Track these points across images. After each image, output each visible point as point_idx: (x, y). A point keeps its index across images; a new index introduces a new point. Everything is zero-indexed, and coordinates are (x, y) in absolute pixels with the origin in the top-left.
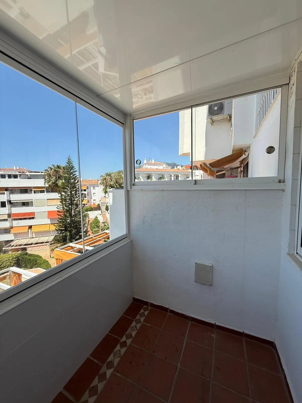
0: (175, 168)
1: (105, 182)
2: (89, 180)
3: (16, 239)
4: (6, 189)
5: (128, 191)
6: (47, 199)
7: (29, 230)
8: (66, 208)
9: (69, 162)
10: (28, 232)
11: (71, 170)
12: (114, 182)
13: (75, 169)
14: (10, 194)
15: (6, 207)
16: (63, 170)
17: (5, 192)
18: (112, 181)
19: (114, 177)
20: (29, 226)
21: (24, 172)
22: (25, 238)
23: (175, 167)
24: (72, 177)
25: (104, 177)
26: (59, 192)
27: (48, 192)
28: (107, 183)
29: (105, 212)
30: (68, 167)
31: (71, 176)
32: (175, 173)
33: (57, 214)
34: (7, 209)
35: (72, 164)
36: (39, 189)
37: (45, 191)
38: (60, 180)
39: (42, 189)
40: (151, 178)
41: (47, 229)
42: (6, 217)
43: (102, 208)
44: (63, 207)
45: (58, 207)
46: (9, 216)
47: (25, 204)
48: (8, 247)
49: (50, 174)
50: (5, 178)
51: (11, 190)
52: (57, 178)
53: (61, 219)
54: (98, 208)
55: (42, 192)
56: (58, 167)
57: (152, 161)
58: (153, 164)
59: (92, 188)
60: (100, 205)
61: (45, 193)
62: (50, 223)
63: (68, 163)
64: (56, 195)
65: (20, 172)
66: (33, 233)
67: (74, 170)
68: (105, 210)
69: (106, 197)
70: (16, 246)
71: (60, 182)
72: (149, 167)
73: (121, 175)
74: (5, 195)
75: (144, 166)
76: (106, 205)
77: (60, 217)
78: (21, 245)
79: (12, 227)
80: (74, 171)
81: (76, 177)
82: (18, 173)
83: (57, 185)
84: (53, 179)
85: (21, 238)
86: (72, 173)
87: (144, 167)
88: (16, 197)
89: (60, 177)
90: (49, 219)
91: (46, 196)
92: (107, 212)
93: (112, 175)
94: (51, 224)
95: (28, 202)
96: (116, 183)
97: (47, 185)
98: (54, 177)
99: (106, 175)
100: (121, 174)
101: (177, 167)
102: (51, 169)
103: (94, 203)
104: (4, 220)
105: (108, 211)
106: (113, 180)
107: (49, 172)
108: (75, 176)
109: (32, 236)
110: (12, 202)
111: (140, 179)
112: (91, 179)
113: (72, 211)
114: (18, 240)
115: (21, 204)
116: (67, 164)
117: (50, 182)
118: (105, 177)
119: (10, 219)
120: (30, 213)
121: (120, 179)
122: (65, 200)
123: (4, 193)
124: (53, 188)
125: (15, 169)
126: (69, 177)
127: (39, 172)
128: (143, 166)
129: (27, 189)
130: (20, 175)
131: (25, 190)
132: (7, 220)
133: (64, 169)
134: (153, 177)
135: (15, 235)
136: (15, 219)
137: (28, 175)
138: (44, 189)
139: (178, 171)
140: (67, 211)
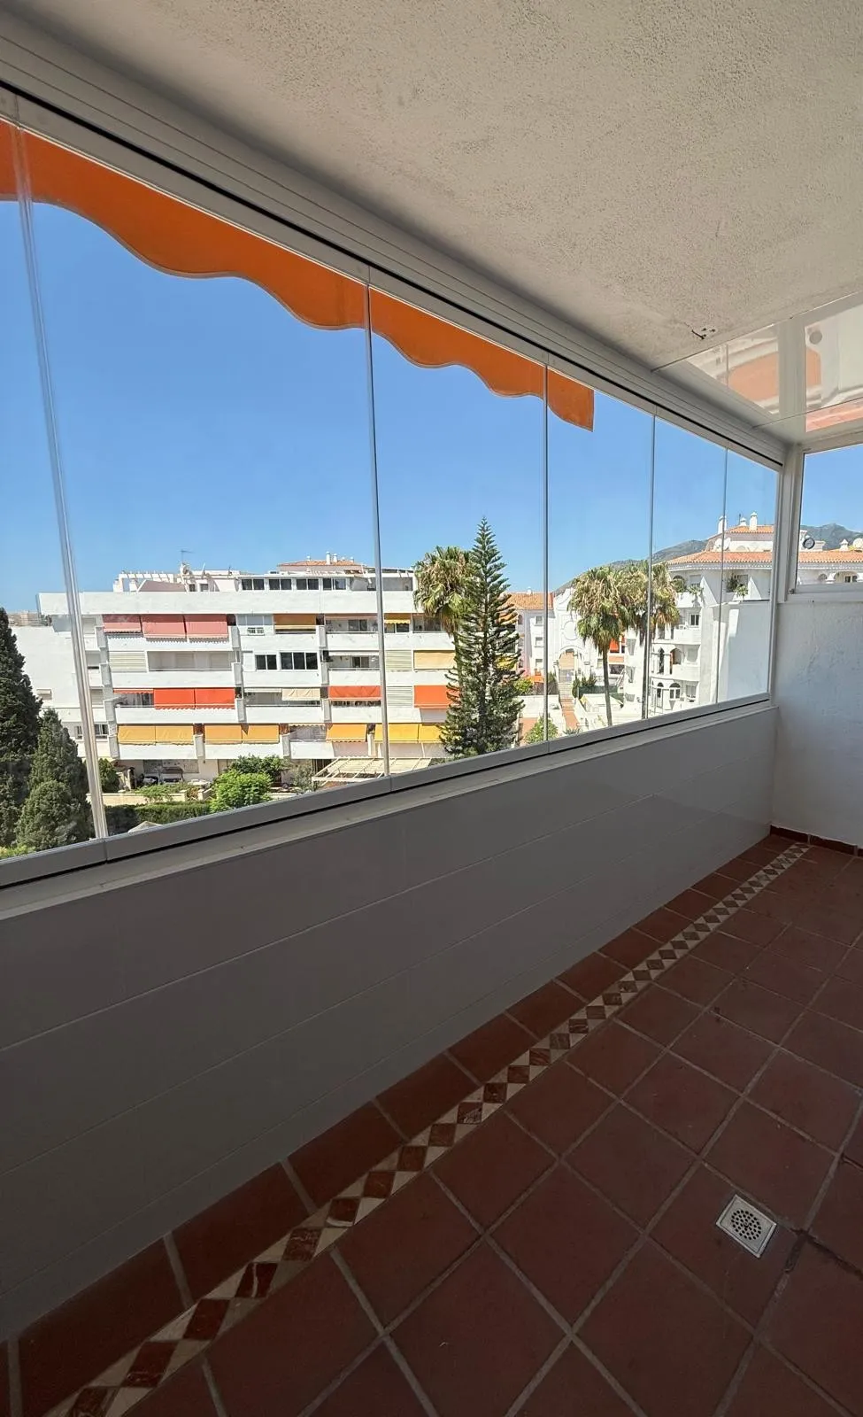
0: (844, 548)
1: (585, 599)
2: (526, 596)
3: (338, 758)
4: (319, 619)
5: (778, 605)
6: (415, 651)
7: (369, 736)
8: (470, 678)
9: (484, 538)
10: (366, 740)
11: (487, 563)
12: (614, 599)
13: (499, 558)
14: (327, 633)
15: (316, 668)
16: (464, 563)
17: (317, 627)
18: (608, 598)
19: (616, 583)
20: (368, 724)
21: (357, 572)
22: (358, 757)
23: (845, 541)
24: (490, 583)
25: (584, 583)
26: (451, 630)
27: (418, 629)
28: (591, 603)
29: (570, 700)
30: (481, 553)
31: (489, 580)
32: (841, 568)
33: (447, 693)
34: (320, 673)
35: (491, 542)
36: (396, 622)
37: (411, 627)
38: (456, 594)
39: (403, 622)
40: (742, 585)
41: (411, 737)
42: (316, 696)
43: (560, 686)
44: (461, 676)
45: (449, 675)
46: (324, 691)
47: (359, 662)
48: (321, 776)
49: (429, 577)
50: (316, 588)
51: (329, 623)
52: (447, 589)
53: (455, 709)
54: (551, 686)
55: (403, 628)
56: (452, 555)
57: (748, 523)
58: (749, 536)
59: (533, 621)
60: (557, 679)
61: (411, 632)
62: (420, 721)
63: (480, 542)
64: (443, 640)
65: (348, 572)
66: (377, 745)
67: (496, 563)
68: (571, 696)
69: (575, 653)
70: (338, 776)
71: (456, 600)
72: (733, 546)
73: (638, 576)
74: (316, 636)
75: (719, 542)
76: (573, 678)
77: (453, 705)
78: (348, 776)
79: (329, 725)
80: (495, 566)
81: (501, 582)
82: (343, 575)
83: (447, 609)
84: (438, 589)
85: (349, 758)
86: (488, 573)
87: (715, 547)
88: (341, 643)
89: (454, 586)
90: (418, 709)
91: (412, 640)
92: (578, 702)
93: (609, 577)
94: (424, 724)
95: (367, 658)
96: (623, 604)
97: (420, 610)
98: (441, 585)
99: (591, 578)
100: (640, 573)
101: (850, 544)
102: (434, 559)
103: (536, 670)
104: (312, 703)
105: (580, 698)
106: (611, 594)
107: (426, 568)
108: (498, 580)
109: (375, 755)
110: (330, 654)
111: (701, 591)
112: (529, 593)
113: (485, 686)
114: (343, 762)
115: (350, 662)
116: (478, 544)
117: (429, 598)
118: (586, 584)
119: (325, 702)
120: (371, 687)
121: (635, 590)
122: (468, 654)
123: (312, 631)
124: (435, 619)
125: (328, 563)
126: (482, 584)
127: (395, 571)
128: (713, 545)
129: (365, 621)
130: (351, 579)
131: (359, 624)
132: (318, 702)
133: (467, 562)
134: (751, 585)
135: (337, 744)
136: (337, 704)
137: (366, 579)
138: (407, 622)
139: (855, 557)
140: (474, 687)
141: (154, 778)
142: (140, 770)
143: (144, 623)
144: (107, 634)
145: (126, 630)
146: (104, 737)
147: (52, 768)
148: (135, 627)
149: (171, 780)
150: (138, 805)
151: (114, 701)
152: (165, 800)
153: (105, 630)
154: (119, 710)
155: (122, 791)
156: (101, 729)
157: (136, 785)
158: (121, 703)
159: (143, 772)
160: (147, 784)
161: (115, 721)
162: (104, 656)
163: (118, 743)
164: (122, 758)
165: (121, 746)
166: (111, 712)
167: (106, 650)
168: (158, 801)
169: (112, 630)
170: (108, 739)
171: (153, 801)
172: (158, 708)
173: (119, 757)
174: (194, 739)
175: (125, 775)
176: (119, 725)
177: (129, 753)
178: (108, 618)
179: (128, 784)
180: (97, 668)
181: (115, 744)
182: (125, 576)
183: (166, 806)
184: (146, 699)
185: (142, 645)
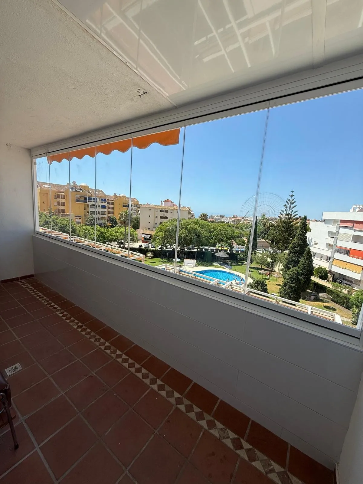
141: (341, 281)
142: (337, 276)
143: (355, 224)
144: (340, 227)
145: (348, 226)
146: (329, 261)
147: (304, 265)
148: (351, 225)
149: (347, 284)
150: (328, 287)
151: (335, 250)
152: (339, 290)
153: (340, 225)
154: (336, 254)
155: (326, 280)
156: (329, 258)
157: (334, 281)
158: (338, 251)
159: (338, 278)
160: (338, 282)
161: (333, 257)
162: (337, 234)
163: (332, 265)
164: (332, 270)
165: (333, 266)
166: (333, 254)
167: (338, 232)
168: (336, 289)
169: (342, 225)
170: (329, 262)
171: (335, 288)
172: (350, 256)
173: (331, 269)
174: (361, 272)
175: (331, 276)
176: (334, 259)
177: (335, 269)
178: (342, 221)
179: (331, 280)
180: (333, 238)
181: (331, 265)
182: (355, 206)
183: (337, 291)
184: (347, 252)
185: (351, 232)
